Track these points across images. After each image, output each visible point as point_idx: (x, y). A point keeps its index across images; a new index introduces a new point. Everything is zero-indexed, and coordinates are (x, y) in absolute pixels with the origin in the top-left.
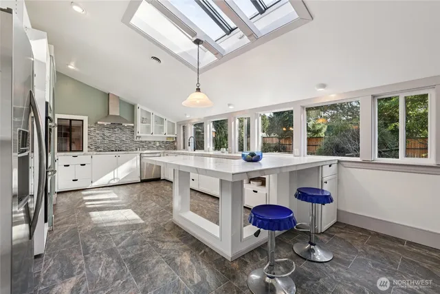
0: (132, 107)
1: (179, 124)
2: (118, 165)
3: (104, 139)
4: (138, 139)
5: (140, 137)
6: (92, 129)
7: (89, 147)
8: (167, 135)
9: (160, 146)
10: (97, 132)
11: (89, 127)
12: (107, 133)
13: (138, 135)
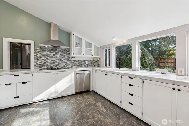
0: (69, 35)
1: (102, 48)
2: (56, 82)
3: (47, 59)
4: (73, 59)
5: (74, 57)
6: (38, 51)
7: (35, 65)
8: (94, 56)
9: (89, 64)
10: (42, 53)
11: (35, 50)
12: (50, 54)
13: (73, 56)
